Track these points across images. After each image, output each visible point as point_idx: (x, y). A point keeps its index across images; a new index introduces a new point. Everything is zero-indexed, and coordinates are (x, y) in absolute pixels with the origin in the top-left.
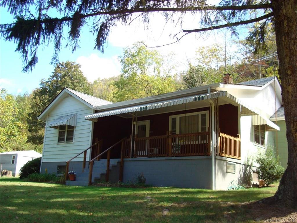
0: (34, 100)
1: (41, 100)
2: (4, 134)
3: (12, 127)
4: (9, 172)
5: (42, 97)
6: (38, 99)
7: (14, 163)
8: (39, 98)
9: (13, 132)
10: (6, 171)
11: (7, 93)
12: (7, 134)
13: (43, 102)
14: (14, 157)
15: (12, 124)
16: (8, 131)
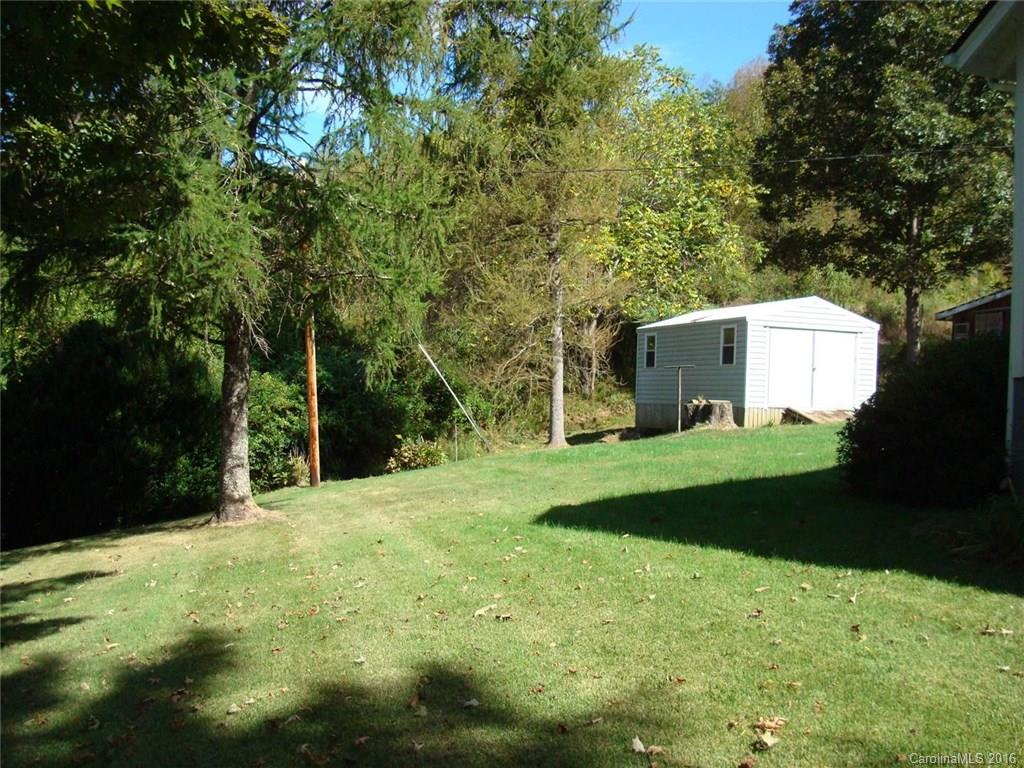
0: (777, 76)
1: (807, 70)
2: (670, 235)
3: (695, 203)
4: (721, 407)
5: (813, 58)
6: (795, 70)
7: (735, 361)
8: (799, 63)
9: (705, 223)
10: (704, 402)
11: (660, 64)
12: (681, 238)
13: (818, 77)
14: (729, 335)
15: (697, 194)
16: (684, 225)
